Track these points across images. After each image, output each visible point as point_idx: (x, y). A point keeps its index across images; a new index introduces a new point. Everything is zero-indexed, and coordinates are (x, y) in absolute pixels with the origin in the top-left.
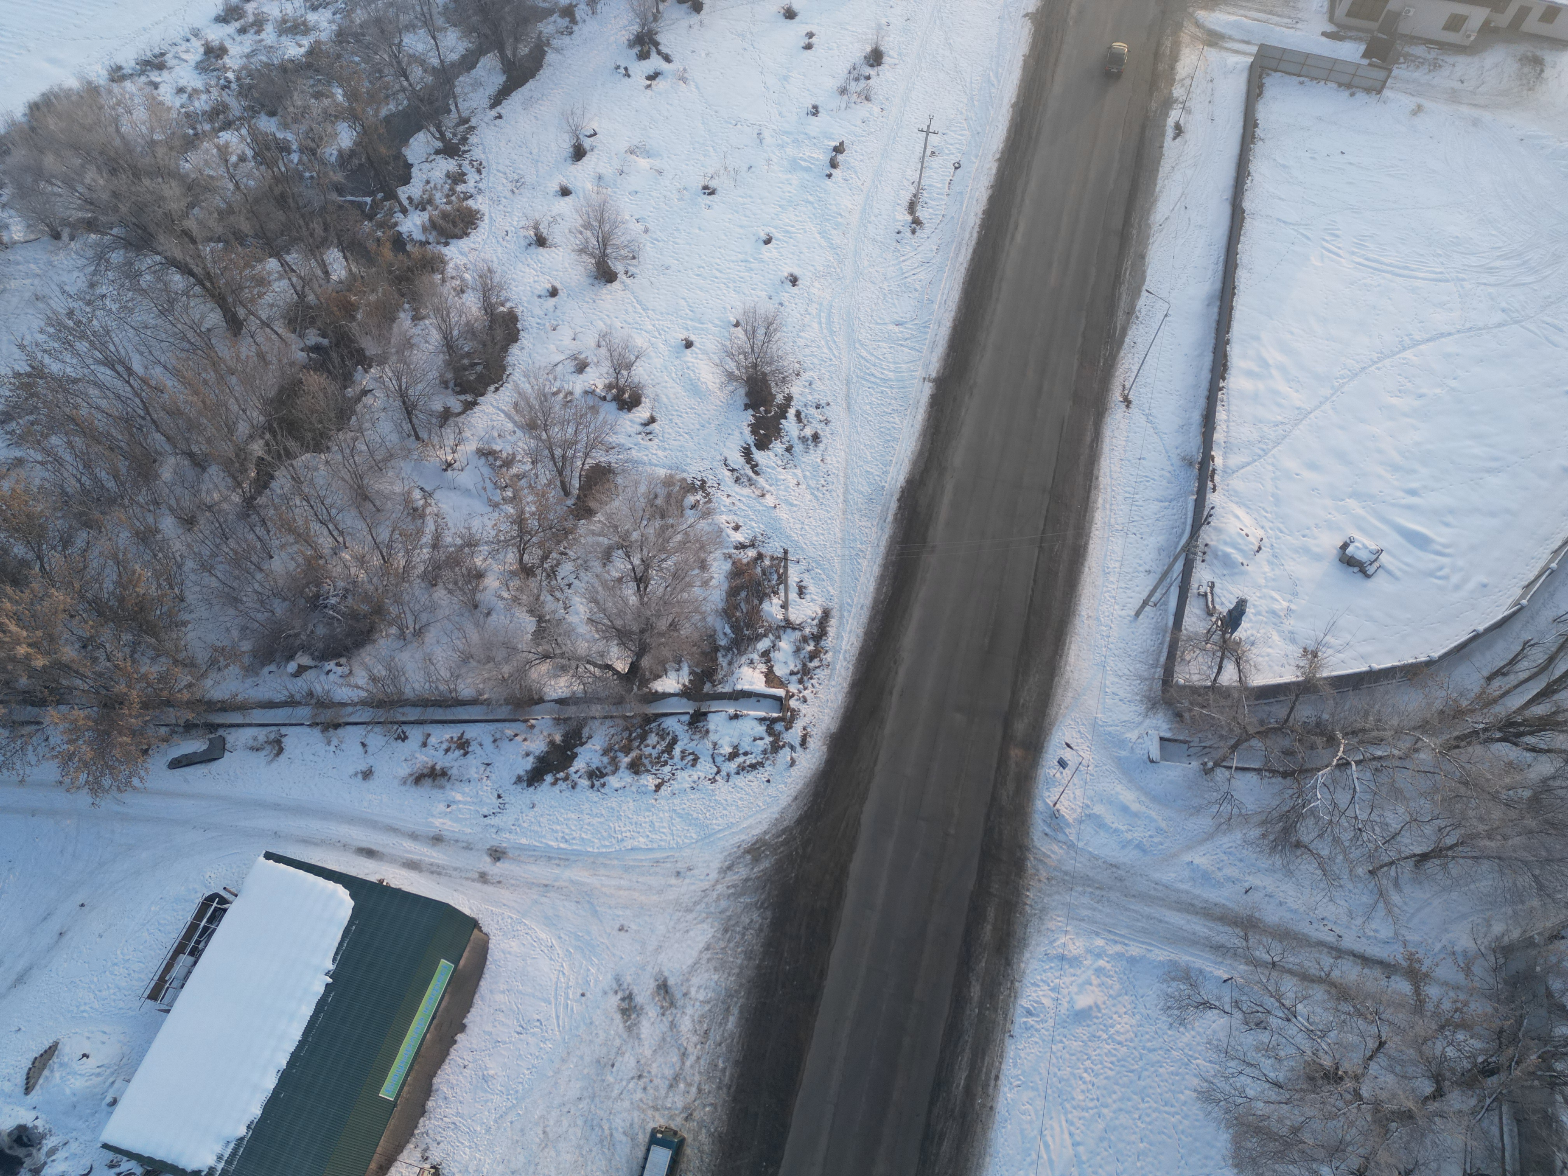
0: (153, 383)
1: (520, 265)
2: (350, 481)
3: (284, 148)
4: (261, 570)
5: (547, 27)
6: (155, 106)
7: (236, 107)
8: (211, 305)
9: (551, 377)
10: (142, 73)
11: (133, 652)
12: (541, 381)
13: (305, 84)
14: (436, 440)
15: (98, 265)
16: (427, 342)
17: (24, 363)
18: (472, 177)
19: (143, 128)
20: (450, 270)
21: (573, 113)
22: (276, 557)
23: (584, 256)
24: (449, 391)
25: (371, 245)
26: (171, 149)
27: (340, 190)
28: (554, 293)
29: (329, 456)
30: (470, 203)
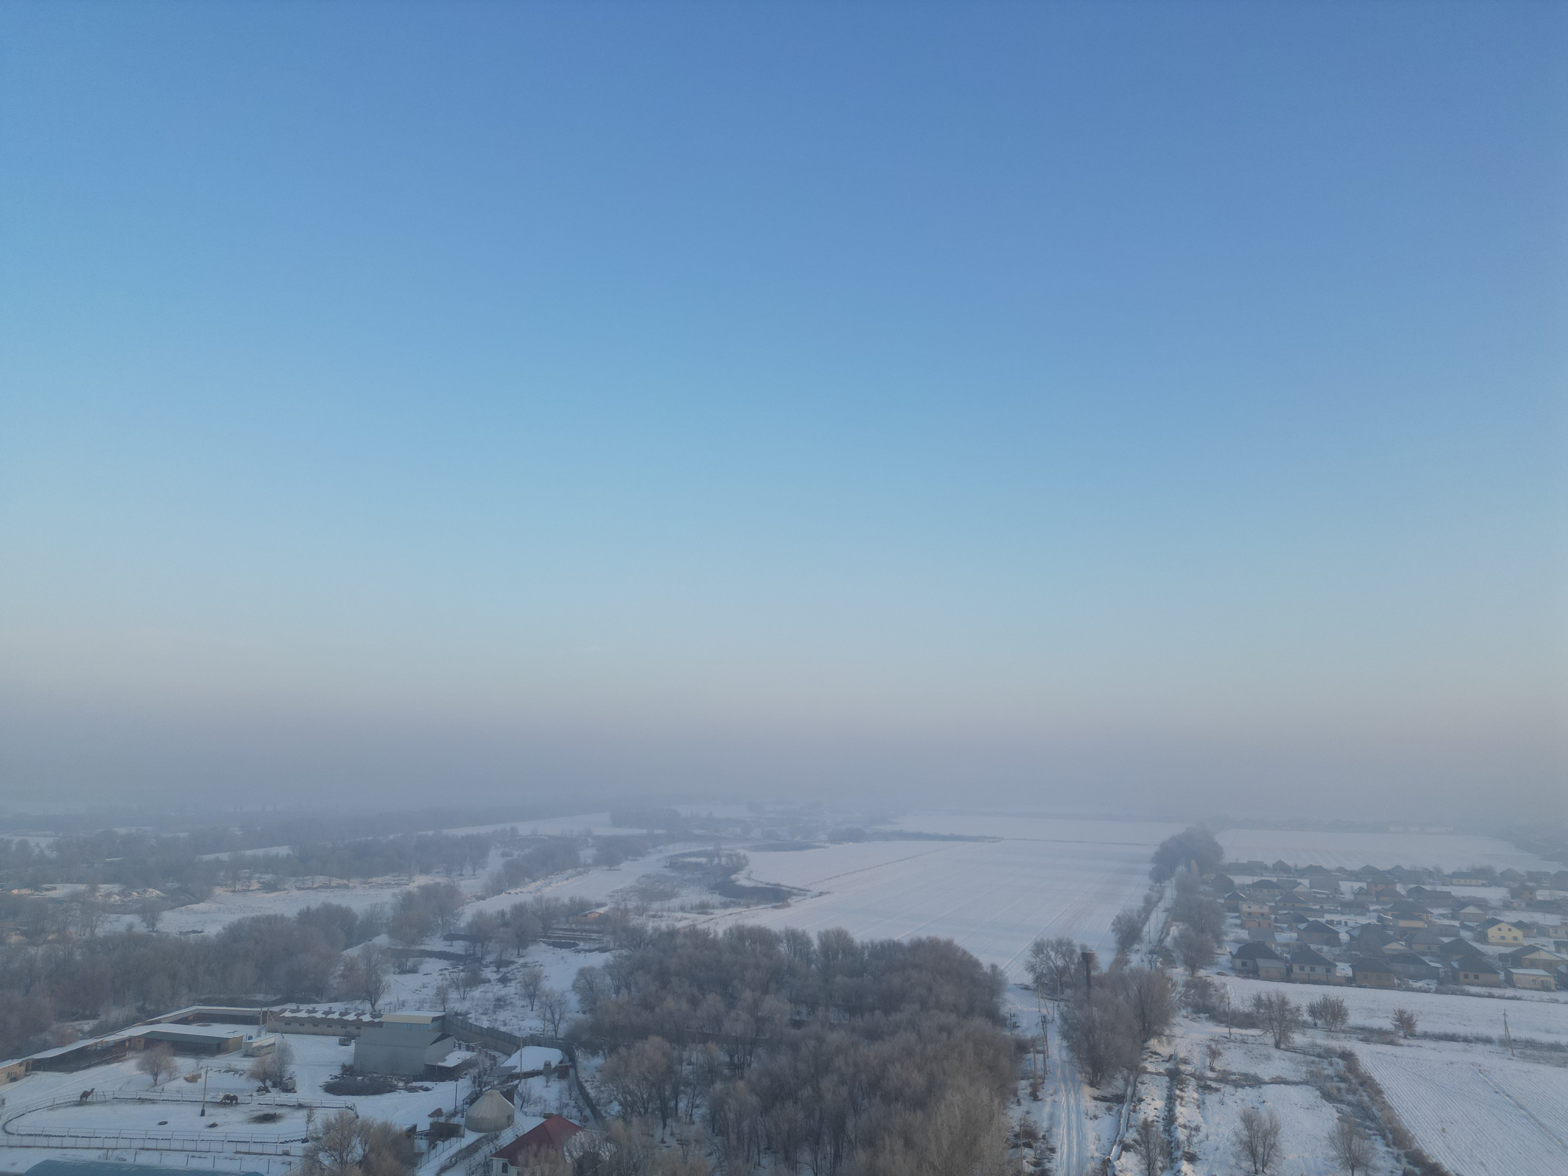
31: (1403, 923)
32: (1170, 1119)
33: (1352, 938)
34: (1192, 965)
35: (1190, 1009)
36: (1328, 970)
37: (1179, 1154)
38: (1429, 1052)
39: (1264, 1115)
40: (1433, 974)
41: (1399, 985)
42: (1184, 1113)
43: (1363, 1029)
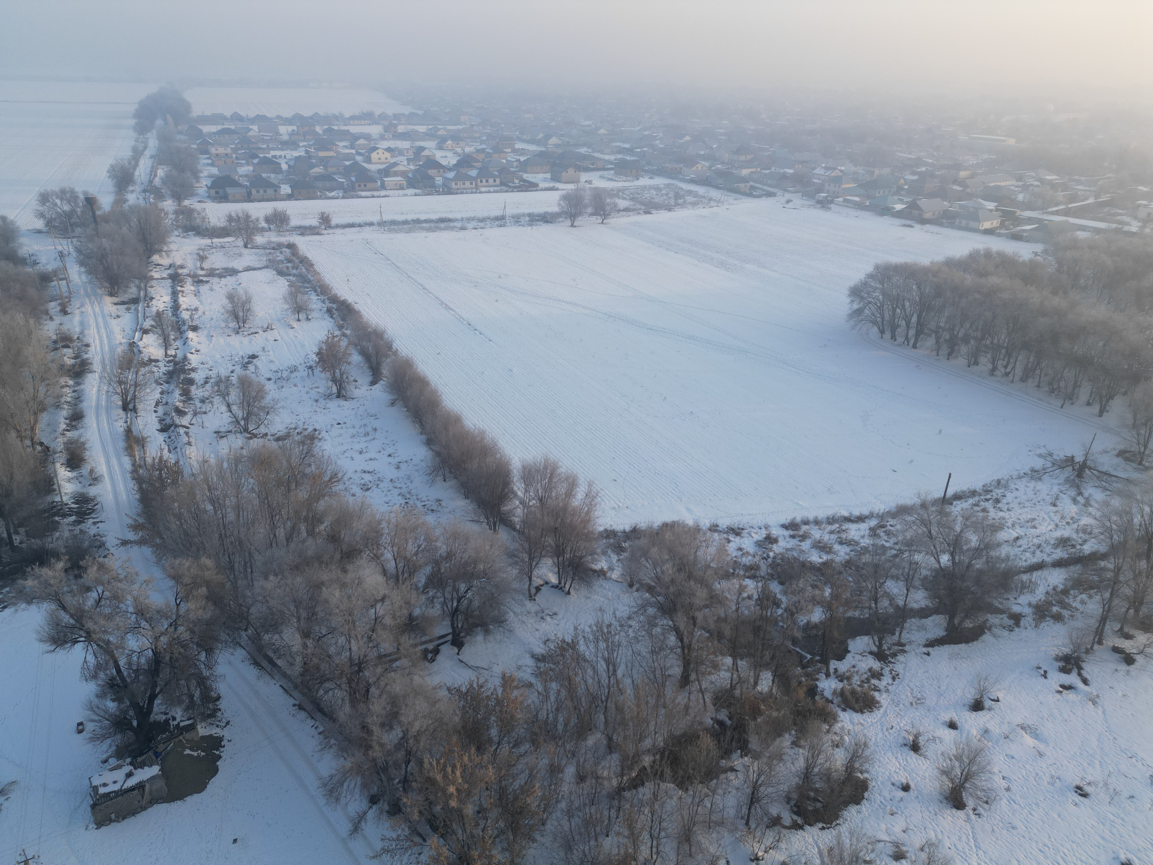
0: (621, 686)
1: (890, 754)
2: (686, 821)
3: (777, 604)
4: (596, 840)
5: (993, 619)
6: (722, 550)
7: (764, 569)
8: (680, 663)
9: (870, 847)
10: (727, 533)
11: (497, 836)
12: (860, 845)
13: (811, 578)
14: (758, 834)
15: (640, 610)
16: (793, 763)
17: (570, 637)
18: (886, 679)
19: (709, 557)
20: (837, 727)
21: (986, 679)
22: (610, 838)
23: (944, 777)
24: (789, 806)
25: (794, 683)
26: (716, 574)
27: (795, 642)
28: (906, 788)
29: (684, 795)
30: (876, 694)
31: (322, 154)
32: (176, 307)
33: (290, 167)
34: (178, 197)
35: (180, 230)
36: (276, 191)
37: (186, 327)
38: (339, 236)
39: (241, 292)
40: (340, 187)
41: (321, 196)
42: (184, 301)
43: (300, 227)
